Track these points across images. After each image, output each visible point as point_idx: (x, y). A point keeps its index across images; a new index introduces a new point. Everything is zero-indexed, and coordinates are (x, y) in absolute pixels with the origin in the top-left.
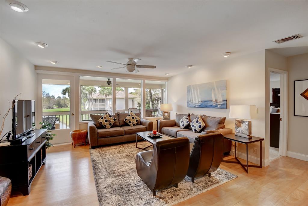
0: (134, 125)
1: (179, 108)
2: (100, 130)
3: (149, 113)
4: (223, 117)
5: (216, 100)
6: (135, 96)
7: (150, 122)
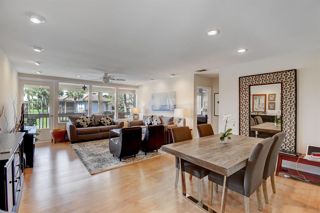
0: (108, 125)
1: (146, 111)
2: (78, 129)
3: (121, 115)
4: (172, 117)
5: (169, 105)
6: (109, 100)
7: (122, 122)
